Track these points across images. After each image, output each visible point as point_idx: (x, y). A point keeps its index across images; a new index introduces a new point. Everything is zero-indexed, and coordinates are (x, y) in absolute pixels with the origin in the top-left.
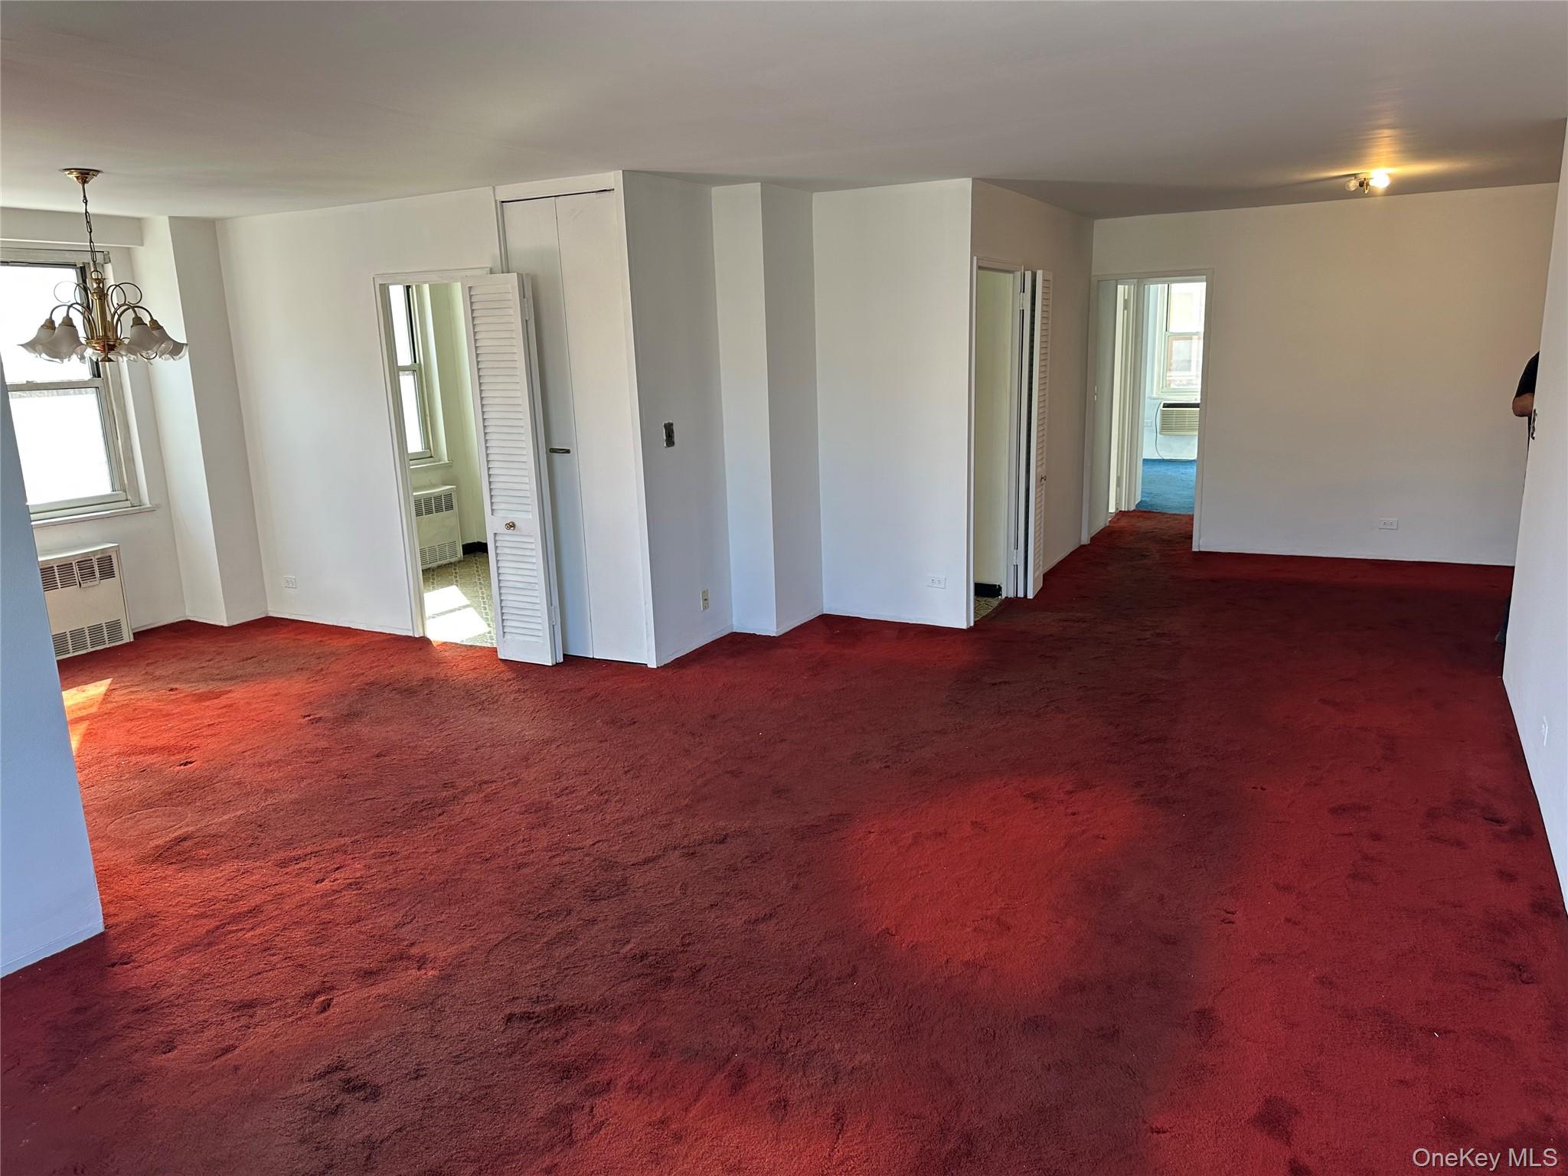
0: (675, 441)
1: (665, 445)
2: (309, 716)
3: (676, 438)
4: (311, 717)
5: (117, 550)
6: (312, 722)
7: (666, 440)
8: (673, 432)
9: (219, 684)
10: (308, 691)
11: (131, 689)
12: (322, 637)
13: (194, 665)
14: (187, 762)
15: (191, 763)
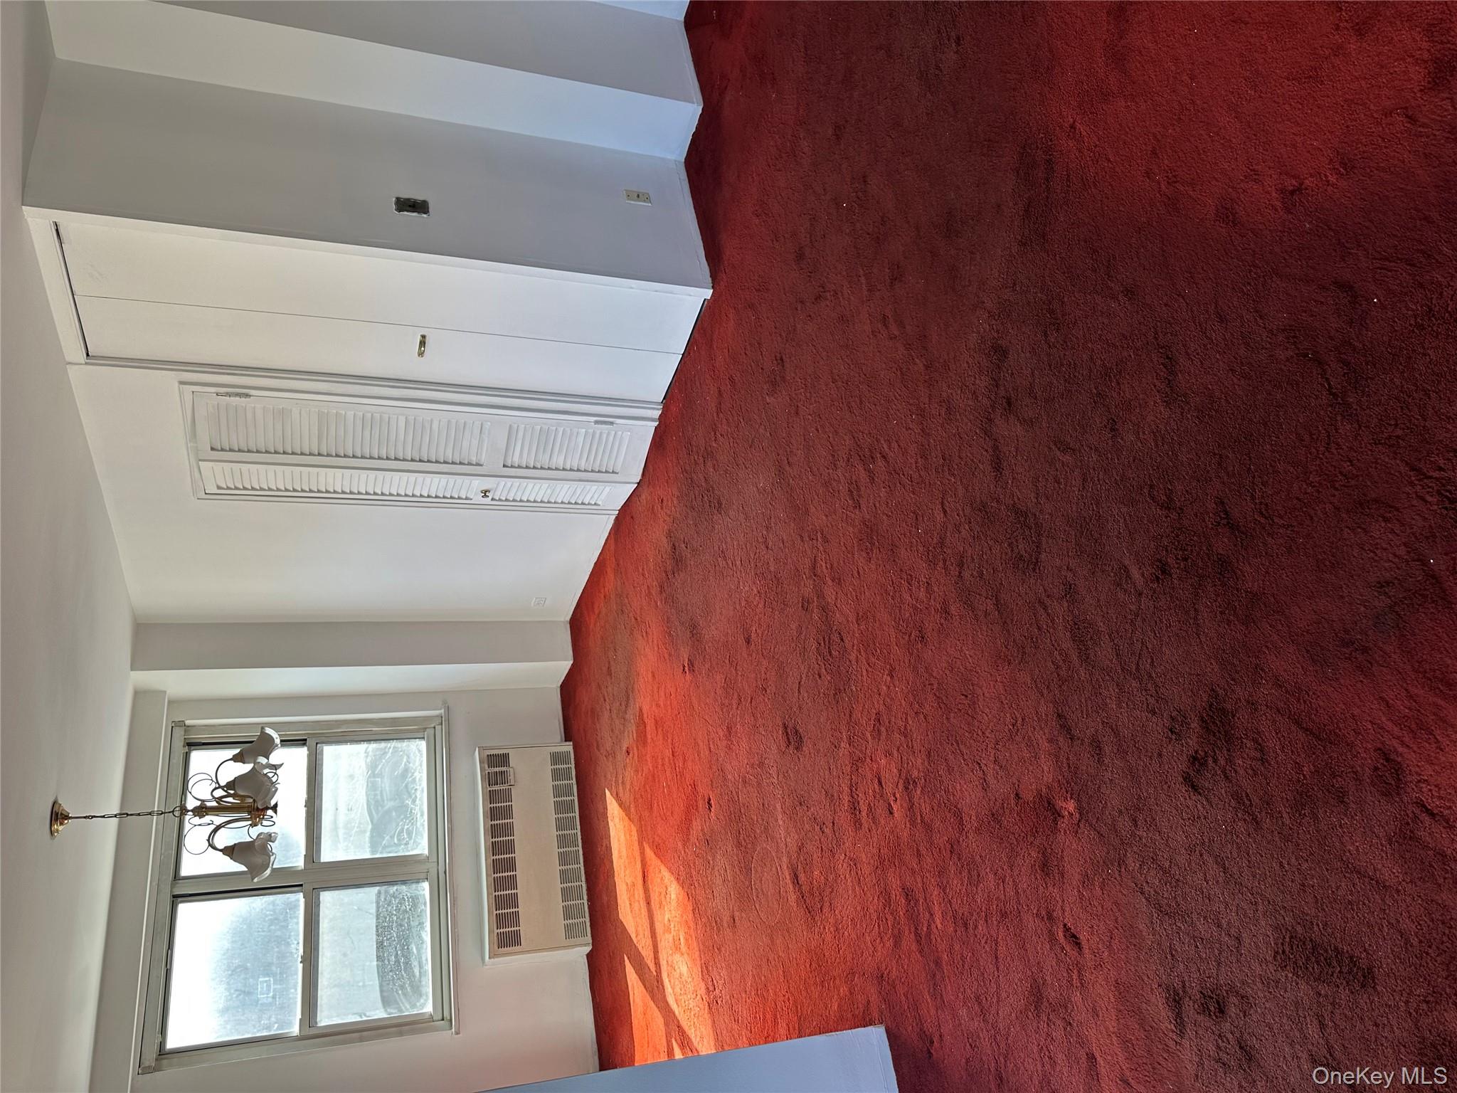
0: (422, 198)
1: (425, 216)
2: (684, 667)
3: (418, 196)
4: (686, 665)
5: (482, 749)
6: (692, 670)
7: (419, 212)
8: (408, 200)
9: (630, 711)
10: (656, 649)
11: (620, 782)
12: (600, 592)
13: (606, 714)
14: (708, 803)
15: (710, 800)
